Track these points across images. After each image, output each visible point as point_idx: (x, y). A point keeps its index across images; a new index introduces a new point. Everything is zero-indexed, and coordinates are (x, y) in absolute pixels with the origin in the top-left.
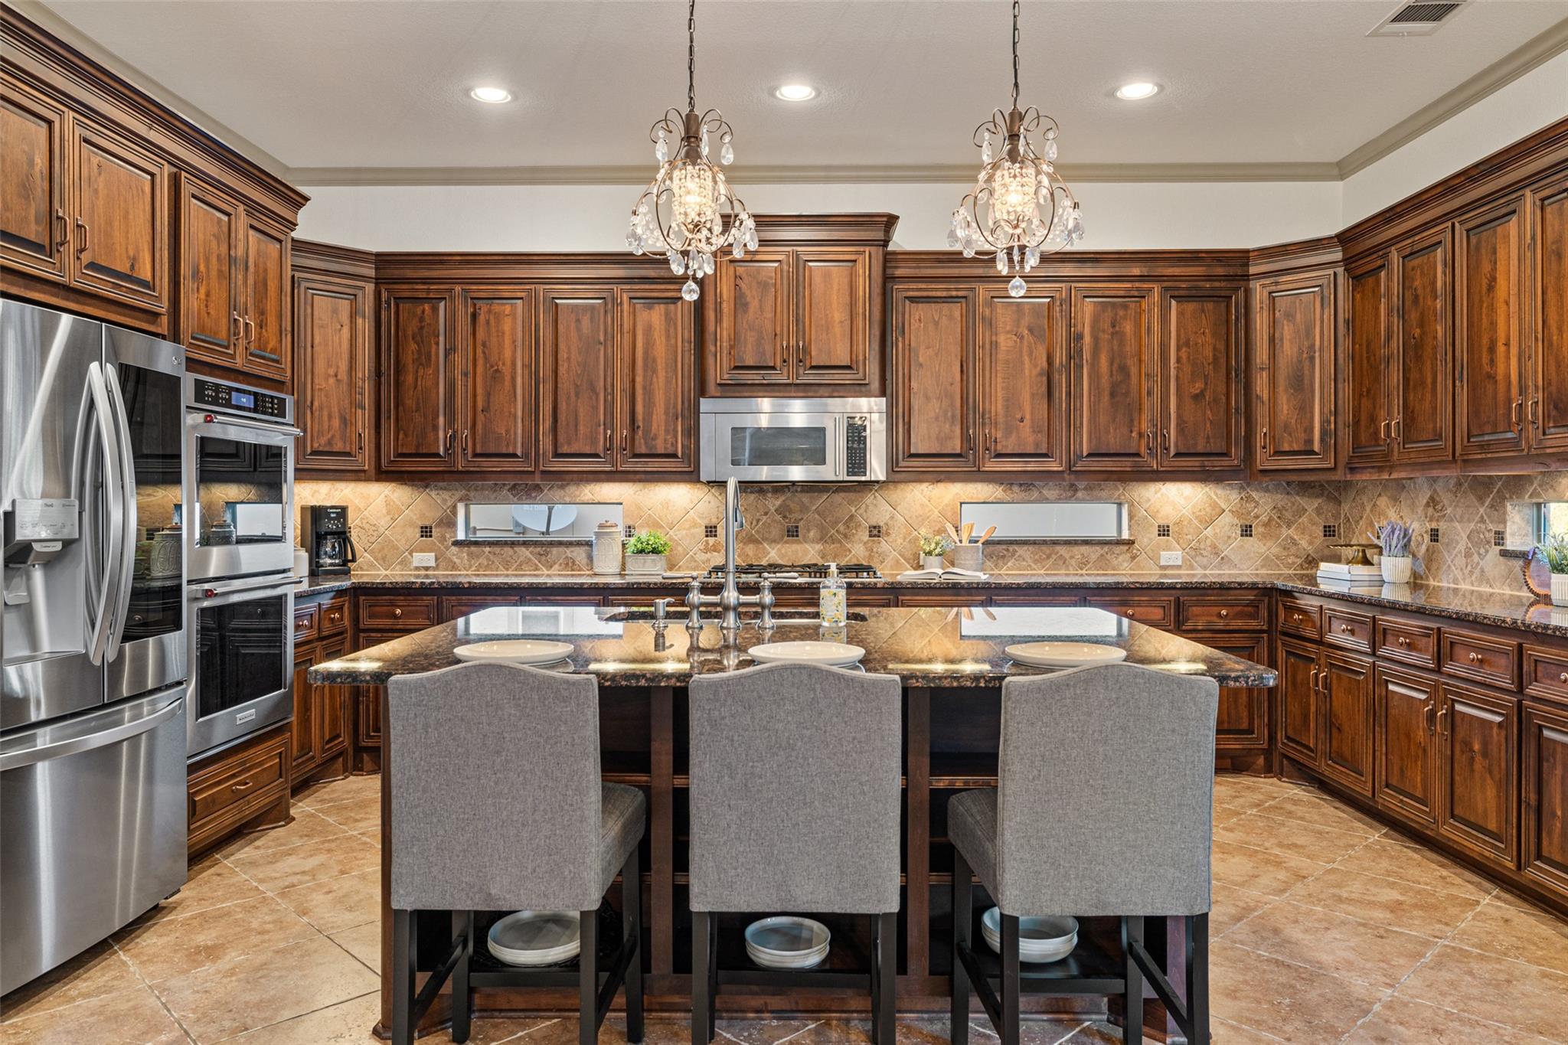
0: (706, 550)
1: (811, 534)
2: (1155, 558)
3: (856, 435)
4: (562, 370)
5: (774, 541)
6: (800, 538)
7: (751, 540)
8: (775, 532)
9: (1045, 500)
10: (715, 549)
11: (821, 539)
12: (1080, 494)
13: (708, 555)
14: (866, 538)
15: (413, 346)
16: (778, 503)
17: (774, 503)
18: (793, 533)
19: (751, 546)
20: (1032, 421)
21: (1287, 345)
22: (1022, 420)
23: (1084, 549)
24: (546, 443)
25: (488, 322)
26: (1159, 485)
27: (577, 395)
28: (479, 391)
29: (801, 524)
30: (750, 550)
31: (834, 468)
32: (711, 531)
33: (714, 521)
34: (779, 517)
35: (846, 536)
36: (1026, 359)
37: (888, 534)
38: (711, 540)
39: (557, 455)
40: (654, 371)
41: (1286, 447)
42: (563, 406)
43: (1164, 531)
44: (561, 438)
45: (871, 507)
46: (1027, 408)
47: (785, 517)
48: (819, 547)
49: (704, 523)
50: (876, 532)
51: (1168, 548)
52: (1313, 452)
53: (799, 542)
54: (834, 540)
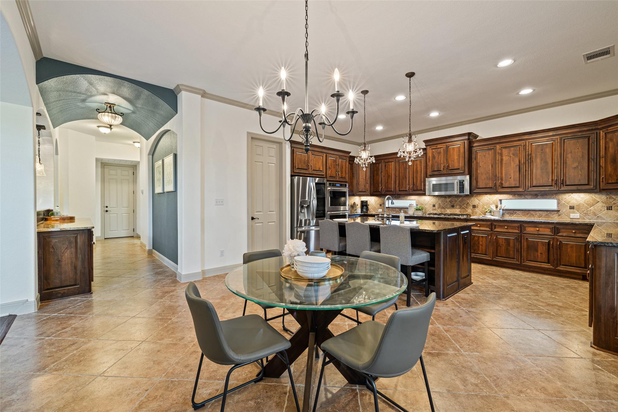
0: (433, 210)
1: (458, 207)
2: (569, 216)
3: (461, 184)
4: (400, 174)
5: (448, 208)
6: (455, 208)
7: (443, 208)
8: (449, 206)
9: (527, 199)
10: (435, 210)
11: (460, 208)
12: (539, 197)
13: (433, 211)
14: (472, 208)
15: (376, 172)
16: (449, 200)
17: (448, 200)
18: (453, 206)
20: (514, 178)
21: (610, 149)
22: (511, 178)
23: (540, 212)
24: (397, 189)
25: (388, 166)
26: (569, 194)
27: (403, 179)
28: (386, 179)
29: (455, 204)
30: (443, 210)
31: (456, 192)
32: (434, 206)
33: (435, 204)
34: (450, 203)
35: (466, 207)
36: (512, 162)
37: (478, 207)
38: (434, 208)
39: (399, 191)
40: (418, 173)
41: (610, 182)
42: (400, 181)
43: (572, 208)
44: (400, 187)
45: (473, 201)
46: (512, 175)
47: (451, 203)
48: (459, 210)
49: (432, 204)
50: (474, 207)
51: (574, 213)
53: (454, 209)
54: (463, 208)
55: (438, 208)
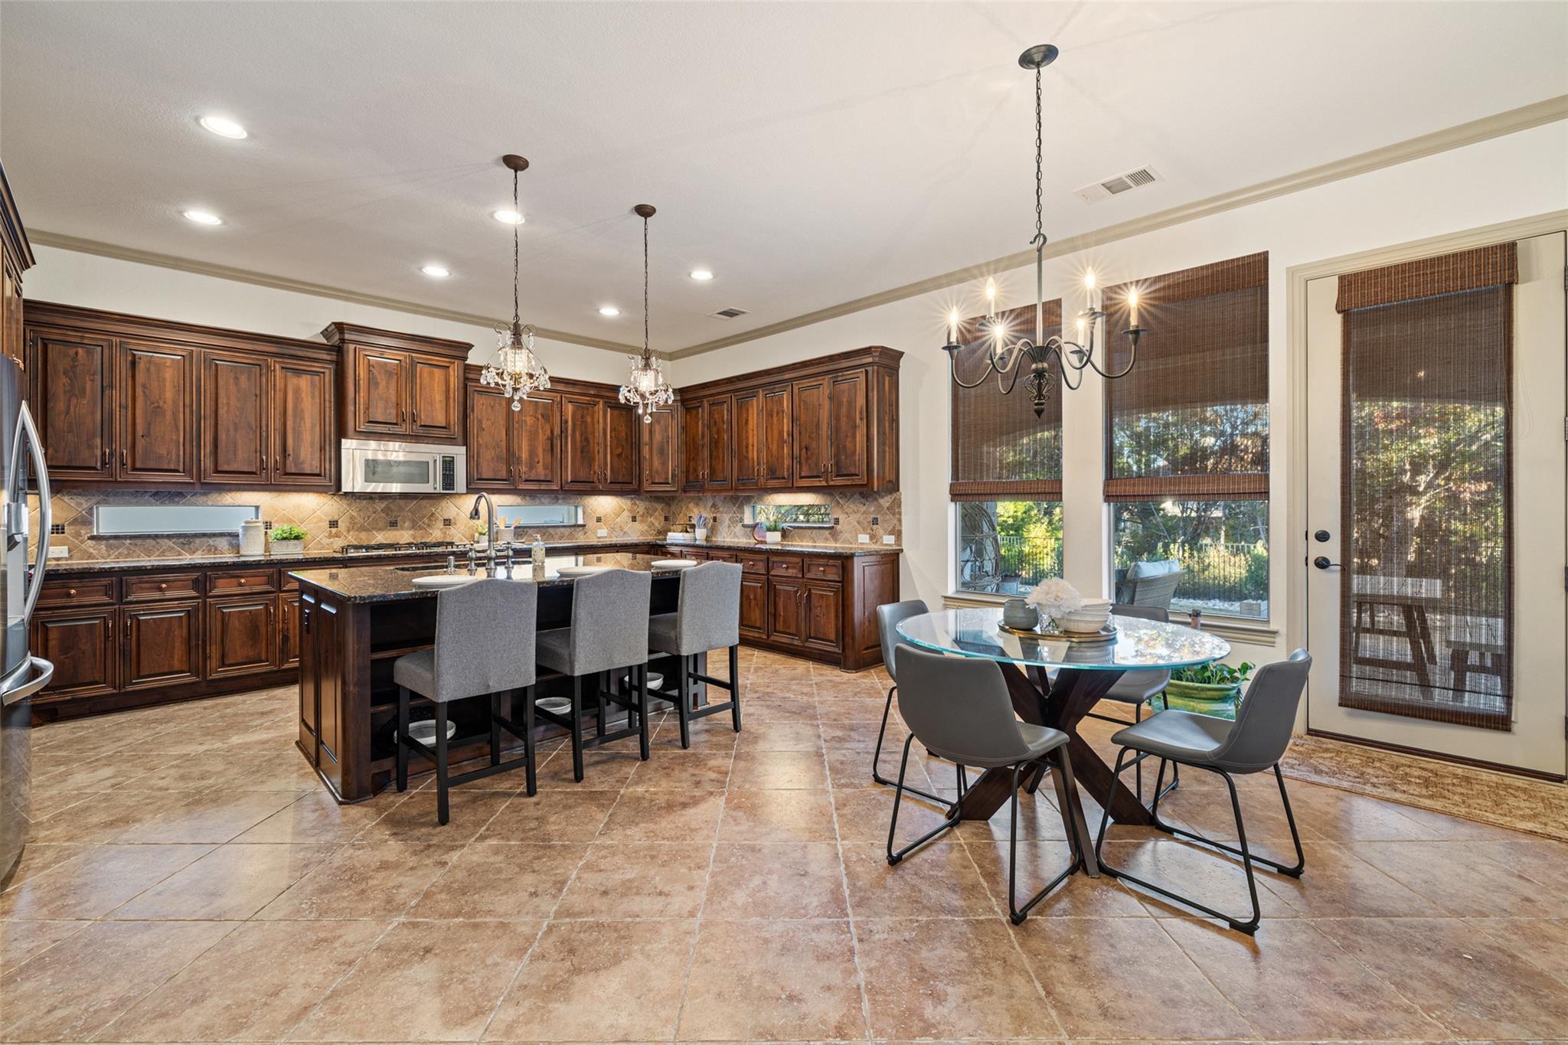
0: (330, 536)
1: (406, 525)
2: (595, 533)
3: (448, 464)
4: (222, 411)
5: (381, 529)
6: (398, 527)
7: (362, 529)
8: (381, 524)
9: (543, 504)
10: (337, 536)
11: (412, 527)
12: (560, 501)
13: (332, 540)
14: (442, 526)
15: (64, 380)
16: (383, 506)
17: (380, 505)
18: (393, 524)
19: (364, 533)
20: (544, 463)
21: (657, 433)
22: (538, 462)
23: (562, 529)
24: (207, 463)
25: (148, 370)
26: (597, 497)
27: (236, 430)
29: (399, 519)
30: (363, 535)
31: (434, 486)
32: (334, 524)
33: (336, 518)
34: (383, 515)
35: (428, 525)
36: (540, 431)
37: (455, 524)
38: (334, 530)
39: (217, 471)
40: (302, 418)
41: (657, 481)
42: (222, 436)
43: (599, 520)
44: (221, 459)
45: (444, 509)
46: (541, 456)
47: (387, 515)
48: (412, 532)
49: (329, 519)
50: (448, 522)
51: (601, 528)
52: (668, 483)
53: (398, 530)
54: (421, 528)
55: (349, 531)
